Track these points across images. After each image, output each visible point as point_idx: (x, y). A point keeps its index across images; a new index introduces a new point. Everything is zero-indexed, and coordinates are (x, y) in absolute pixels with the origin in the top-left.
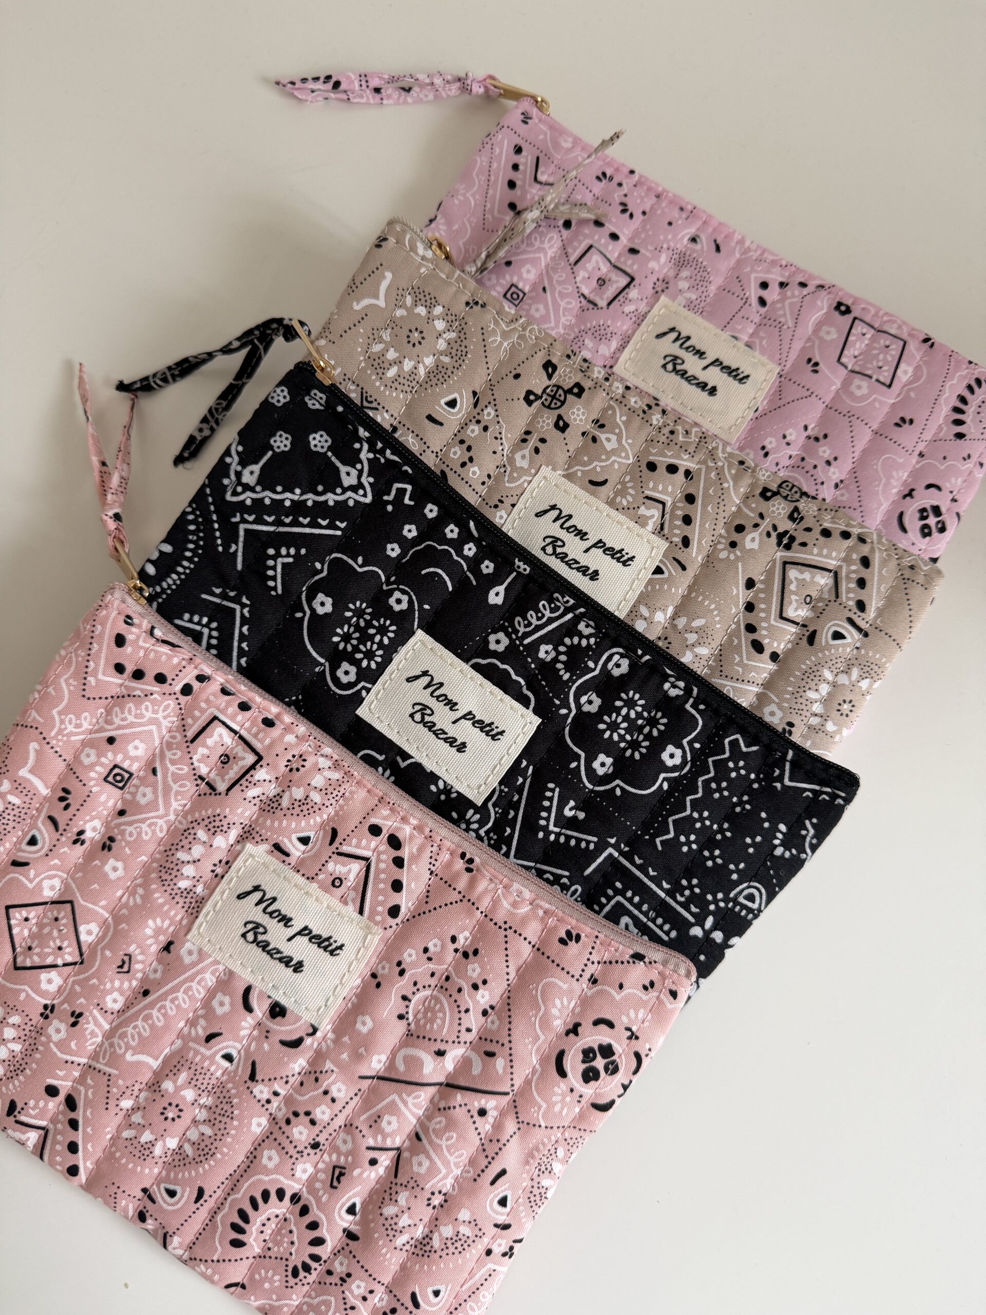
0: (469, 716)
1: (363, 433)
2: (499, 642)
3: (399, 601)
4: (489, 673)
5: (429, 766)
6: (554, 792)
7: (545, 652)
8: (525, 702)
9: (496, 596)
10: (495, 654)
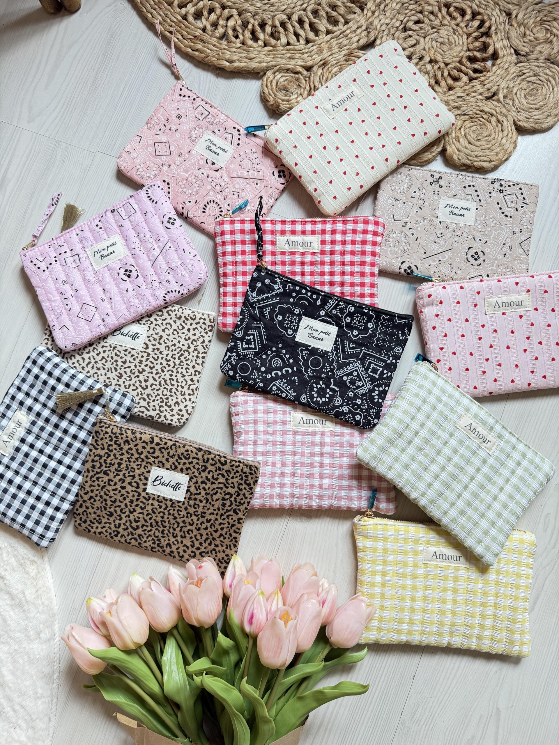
0: (321, 332)
1: (276, 276)
2: (322, 313)
3: (297, 311)
4: (323, 321)
5: (316, 347)
6: (346, 342)
7: (334, 312)
8: (333, 324)
9: (319, 303)
10: (323, 316)
